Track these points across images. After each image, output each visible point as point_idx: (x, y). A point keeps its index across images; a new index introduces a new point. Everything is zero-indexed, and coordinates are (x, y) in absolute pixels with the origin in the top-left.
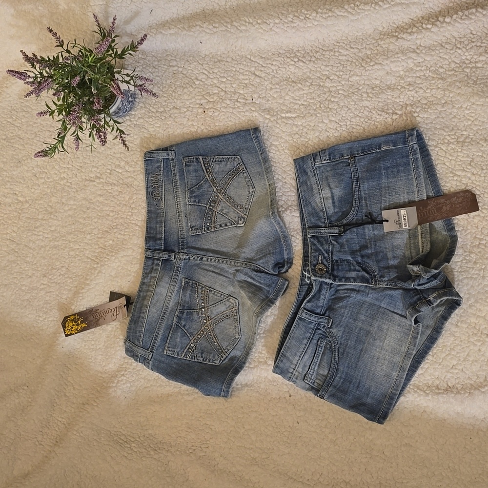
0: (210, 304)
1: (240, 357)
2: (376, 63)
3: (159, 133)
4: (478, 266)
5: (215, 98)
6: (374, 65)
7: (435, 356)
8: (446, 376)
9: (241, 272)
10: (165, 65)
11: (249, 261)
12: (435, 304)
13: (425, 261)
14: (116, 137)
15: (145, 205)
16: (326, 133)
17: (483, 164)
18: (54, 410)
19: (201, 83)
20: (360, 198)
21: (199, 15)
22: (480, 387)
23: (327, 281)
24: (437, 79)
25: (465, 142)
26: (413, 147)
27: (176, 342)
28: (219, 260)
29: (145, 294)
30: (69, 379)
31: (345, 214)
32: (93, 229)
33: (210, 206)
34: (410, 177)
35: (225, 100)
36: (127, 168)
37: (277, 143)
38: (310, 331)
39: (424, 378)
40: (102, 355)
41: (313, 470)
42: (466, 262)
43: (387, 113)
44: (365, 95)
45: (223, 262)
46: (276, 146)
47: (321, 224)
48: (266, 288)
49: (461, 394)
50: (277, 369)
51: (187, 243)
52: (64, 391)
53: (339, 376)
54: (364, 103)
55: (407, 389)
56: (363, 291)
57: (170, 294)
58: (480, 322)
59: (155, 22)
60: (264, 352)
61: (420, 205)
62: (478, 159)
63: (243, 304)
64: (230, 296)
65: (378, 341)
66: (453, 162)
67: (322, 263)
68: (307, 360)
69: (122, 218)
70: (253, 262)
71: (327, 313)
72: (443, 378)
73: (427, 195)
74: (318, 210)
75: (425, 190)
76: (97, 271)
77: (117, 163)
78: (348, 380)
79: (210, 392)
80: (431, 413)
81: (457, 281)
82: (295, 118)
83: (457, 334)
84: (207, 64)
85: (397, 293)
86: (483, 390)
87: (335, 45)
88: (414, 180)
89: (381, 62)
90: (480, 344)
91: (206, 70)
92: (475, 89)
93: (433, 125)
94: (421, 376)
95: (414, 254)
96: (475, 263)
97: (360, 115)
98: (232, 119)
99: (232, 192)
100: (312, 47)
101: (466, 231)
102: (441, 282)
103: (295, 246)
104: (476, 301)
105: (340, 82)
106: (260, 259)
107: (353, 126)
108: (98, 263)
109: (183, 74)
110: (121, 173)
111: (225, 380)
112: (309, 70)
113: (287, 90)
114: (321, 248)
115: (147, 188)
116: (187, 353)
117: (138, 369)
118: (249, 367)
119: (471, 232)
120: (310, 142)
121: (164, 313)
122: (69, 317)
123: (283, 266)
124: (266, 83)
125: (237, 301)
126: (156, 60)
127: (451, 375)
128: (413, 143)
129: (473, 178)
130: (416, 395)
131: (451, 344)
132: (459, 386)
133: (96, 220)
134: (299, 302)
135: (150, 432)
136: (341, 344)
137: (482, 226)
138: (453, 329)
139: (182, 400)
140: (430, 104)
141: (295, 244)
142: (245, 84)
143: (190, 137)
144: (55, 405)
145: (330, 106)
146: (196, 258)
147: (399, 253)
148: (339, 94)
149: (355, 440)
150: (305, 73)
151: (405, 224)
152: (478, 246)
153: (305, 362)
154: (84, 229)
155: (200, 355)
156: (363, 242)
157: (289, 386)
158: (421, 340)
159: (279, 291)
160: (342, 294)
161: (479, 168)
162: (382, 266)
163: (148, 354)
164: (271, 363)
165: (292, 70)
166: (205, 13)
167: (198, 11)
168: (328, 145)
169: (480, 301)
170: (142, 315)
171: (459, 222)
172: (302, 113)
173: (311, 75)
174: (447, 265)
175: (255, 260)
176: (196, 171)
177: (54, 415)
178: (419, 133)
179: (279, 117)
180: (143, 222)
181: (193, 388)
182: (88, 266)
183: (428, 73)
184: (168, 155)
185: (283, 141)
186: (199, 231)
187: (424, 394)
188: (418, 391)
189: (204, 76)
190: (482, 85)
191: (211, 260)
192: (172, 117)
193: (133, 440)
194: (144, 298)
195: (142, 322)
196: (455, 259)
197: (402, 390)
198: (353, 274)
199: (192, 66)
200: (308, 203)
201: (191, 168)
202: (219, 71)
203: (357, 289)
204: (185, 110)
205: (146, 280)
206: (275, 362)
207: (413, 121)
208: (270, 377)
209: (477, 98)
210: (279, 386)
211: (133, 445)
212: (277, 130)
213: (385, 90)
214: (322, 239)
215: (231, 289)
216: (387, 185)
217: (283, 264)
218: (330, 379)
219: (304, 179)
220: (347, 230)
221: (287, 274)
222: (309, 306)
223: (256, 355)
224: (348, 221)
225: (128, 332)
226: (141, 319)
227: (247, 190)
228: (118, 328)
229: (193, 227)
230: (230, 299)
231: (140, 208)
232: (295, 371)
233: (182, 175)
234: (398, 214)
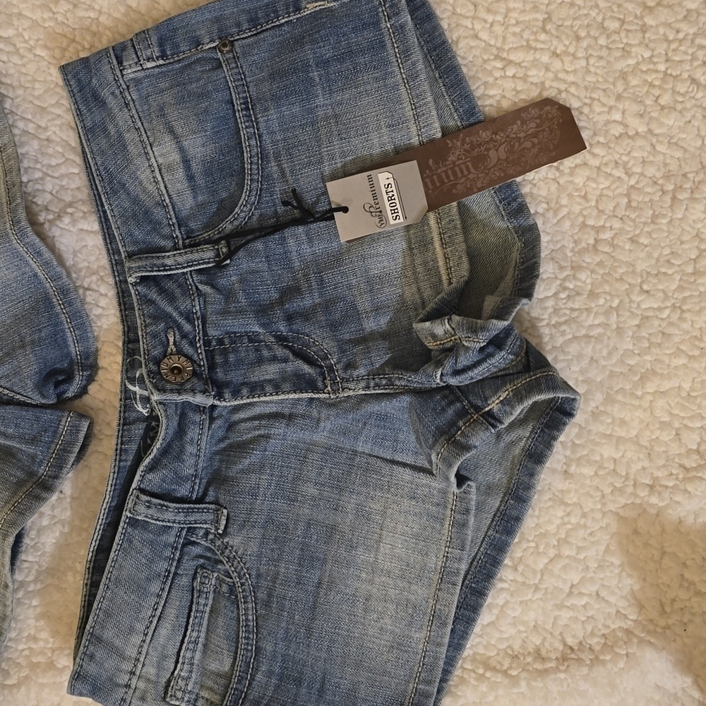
4: (601, 301)
7: (520, 568)
8: (556, 618)
12: (507, 421)
17: (578, 23)
20: (263, 156)
23: (199, 399)
31: (226, 208)
34: (390, 81)
38: (168, 553)
39: (497, 635)
42: (569, 297)
47: (163, 243)
48: (23, 447)
49: (603, 663)
50: (78, 685)
53: (264, 668)
55: (457, 672)
56: (303, 416)
58: (629, 455)
60: (43, 635)
61: (427, 155)
62: (563, 13)
65: (361, 550)
66: (498, 29)
67: (180, 352)
68: (169, 639)
71: (211, 493)
72: (549, 627)
73: (442, 128)
74: (149, 203)
75: (434, 113)
78: (291, 676)
83: (572, 498)
85: (398, 407)
88: (402, 87)
94: (490, 630)
96: (593, 295)
101: (556, 212)
102: (517, 355)
103: (99, 316)
104: (609, 400)
114: (169, 309)
119: (570, 213)
120: (103, 19)
123: (69, 378)
127: (571, 614)
129: (557, 65)
130: (484, 688)
131: (558, 527)
132: (594, 640)
136: (259, 576)
137: (597, 192)
138: (560, 484)
141: (97, 311)
147: (389, 294)
151: (394, 211)
152: (594, 249)
153: (164, 647)
156: (287, 280)
158: (479, 529)
159: (64, 450)
160: (246, 432)
162: (347, 337)
164: (66, 663)
168: (154, 20)
169: (620, 397)
171: (535, 191)
174: (526, 307)
185: (27, 24)
187: (506, 681)
188: (488, 674)
196: (540, 291)
197: (444, 680)
198: (271, 371)
203: (287, 411)
206: (75, 659)
214: (169, 285)
216: (330, 112)
217: (67, 373)
218: (239, 682)
219: (98, 118)
220: (238, 249)
221: (86, 399)
222: (155, 480)
223: (21, 647)
224: (236, 223)
232: (134, 680)
234: (372, 186)
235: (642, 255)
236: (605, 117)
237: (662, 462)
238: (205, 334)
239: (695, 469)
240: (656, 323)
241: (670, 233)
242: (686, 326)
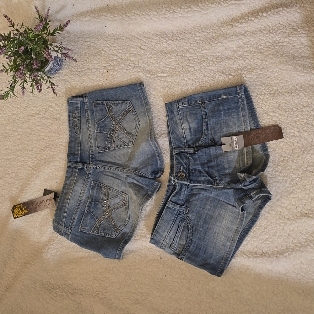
0: (109, 198)
1: (129, 232)
2: (219, 42)
3: (78, 85)
4: (283, 174)
5: (115, 63)
6: (217, 43)
7: (255, 233)
8: (261, 245)
9: (130, 177)
10: (82, 41)
11: (136, 169)
12: (255, 199)
13: (248, 170)
14: (49, 87)
15: (68, 132)
16: (186, 86)
17: (286, 108)
18: (6, 268)
19: (106, 53)
20: (208, 129)
21: (105, 8)
22: (283, 253)
23: (186, 183)
24: (257, 53)
25: (275, 94)
26: (241, 97)
27: (87, 223)
28: (116, 169)
29: (67, 191)
30: (16, 247)
31: (198, 140)
32: (34, 148)
33: (111, 133)
34: (239, 116)
35: (121, 64)
36: (56, 108)
37: (155, 93)
38: (174, 216)
39: (247, 247)
40: (38, 231)
41: (175, 307)
42: (275, 172)
43: (225, 74)
44: (211, 63)
45: (118, 170)
46: (154, 95)
47: (182, 146)
48: (146, 187)
49: (271, 257)
50: (152, 241)
51: (95, 157)
52: (13, 254)
53: (193, 245)
54: (211, 68)
55: (237, 254)
56: (209, 190)
57: (83, 191)
58: (284, 211)
59: (76, 12)
60: (144, 230)
61: (246, 134)
62: (283, 105)
63: (131, 198)
64: (123, 192)
65: (218, 222)
66: (267, 107)
67: (183, 171)
68: (172, 235)
69: (52, 141)
70: (138, 170)
71: (186, 204)
72: (259, 247)
73: (250, 128)
74: (180, 137)
75: (249, 125)
76: (35, 176)
77: (50, 104)
78: (198, 248)
79: (108, 256)
80: (252, 270)
81: (269, 184)
82: (166, 77)
83: (269, 218)
84: (110, 40)
85: (231, 191)
86: (285, 255)
87: (192, 30)
88: (242, 118)
89: (221, 41)
90: (283, 225)
91: (109, 44)
92: (281, 59)
93: (255, 82)
94: (245, 245)
95: (241, 166)
96: (281, 172)
97: (208, 75)
98: (125, 77)
99: (125, 124)
100: (178, 31)
101: (275, 151)
102: (259, 184)
103: (166, 160)
104: (281, 197)
105: (195, 54)
106: (143, 168)
107: (204, 82)
108: (36, 170)
109: (94, 47)
110: (52, 111)
111: (118, 247)
112: (176, 46)
113: (162, 58)
114: (182, 161)
115: (69, 121)
116: (94, 230)
117: (62, 240)
118: (134, 239)
119: (278, 152)
120: (176, 93)
121: (79, 204)
122: (16, 205)
123: (158, 173)
124: (148, 54)
125: (127, 196)
126: (76, 37)
127: (265, 245)
128: (242, 94)
129: (280, 117)
130: (242, 258)
131: (265, 225)
132: (269, 252)
133: (35, 142)
134: (167, 197)
135: (69, 282)
136: (194, 224)
137: (285, 148)
138: (267, 215)
139: (91, 261)
140: (253, 69)
141: (165, 159)
142: (134, 54)
143: (98, 88)
144: (6, 264)
145: (189, 70)
146: (101, 167)
147: (232, 165)
148: (195, 61)
149: (203, 287)
150: (173, 48)
151: (236, 146)
152: (283, 161)
153: (171, 236)
154: (28, 148)
155: (102, 231)
156: (209, 158)
157: (160, 252)
158: (246, 222)
159: (155, 189)
160: (195, 192)
161: (283, 111)
162: (221, 173)
163: (68, 230)
164: (149, 236)
165: (165, 45)
166: (109, 7)
167: (104, 6)
168: (188, 94)
169: (284, 197)
170: (64, 205)
171: (270, 146)
172: (171, 73)
173: (176, 49)
174: (262, 174)
175: (139, 169)
176: (101, 110)
177: (6, 271)
178: (245, 87)
179: (156, 76)
180: (66, 143)
181: (98, 253)
182: (30, 172)
183: (252, 49)
184: (84, 99)
185: (158, 91)
186: (103, 149)
187: (247, 257)
188: (244, 255)
189: (108, 49)
190: (286, 57)
191: (111, 169)
192: (86, 75)
193: (57, 287)
194: (66, 193)
195: (65, 210)
196: (267, 169)
197: (233, 255)
198: (202, 179)
199: (100, 42)
200: (173, 132)
201: (98, 108)
202: (118, 46)
203: (205, 188)
204: (95, 70)
205: (68, 182)
206: (151, 236)
207: (242, 80)
208: (148, 246)
209: (283, 66)
210: (154, 252)
211: (58, 290)
212: (155, 85)
213: (224, 59)
214: (183, 156)
215: (123, 188)
216: (225, 121)
217: (158, 172)
218: (187, 247)
219: (172, 116)
220: (199, 150)
221: (160, 178)
222: (174, 199)
223: (139, 231)
224: (199, 144)
225: (55, 216)
226: (64, 208)
227: (135, 123)
228: (49, 213)
229: (99, 147)
230: (122, 194)
231: (65, 134)
232: (164, 242)
233: (92, 113)
234: (232, 140)
235: (294, 164)
236: (290, 131)
237: (292, 214)
239: (299, 216)
240: (295, 181)
241: (301, 160)
242: (301, 183)
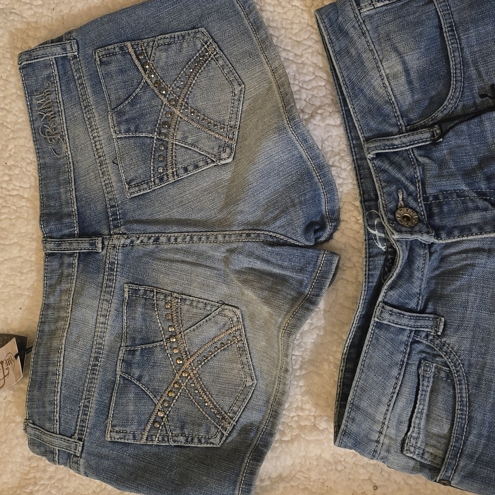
0: (185, 326)
1: (261, 423)
3: (43, 16)
9: (240, 253)
11: (254, 226)
15: (32, 157)
20: (464, 63)
23: (425, 238)
27: (127, 414)
28: (192, 238)
29: (53, 327)
31: (437, 102)
33: (160, 134)
38: (402, 348)
45: (200, 239)
47: (391, 129)
48: (294, 275)
50: (345, 439)
51: (124, 214)
53: (475, 432)
60: (308, 406)
63: (252, 317)
64: (224, 304)
67: (407, 205)
68: (404, 409)
70: (261, 228)
71: (430, 306)
74: (380, 101)
99: (199, 99)
103: (340, 185)
106: (275, 219)
111: (238, 475)
114: (399, 176)
115: (32, 122)
116: (153, 432)
117: (59, 476)
118: (281, 442)
121: (96, 359)
123: (323, 227)
125: (238, 312)
134: (371, 292)
136: (470, 365)
141: (340, 181)
146: (145, 240)
153: (400, 415)
155: (178, 431)
156: (483, 152)
157: (370, 469)
159: (322, 277)
160: (455, 263)
163: (73, 445)
170: (51, 368)
175: (265, 224)
176: (122, 71)
180: (33, 190)
184: (65, 49)
186: (145, 186)
191: (176, 239)
194: (52, 334)
195: (54, 383)
198: (475, 217)
200: (357, 91)
201: (113, 68)
203: (486, 247)
205: (52, 300)
208: (327, 456)
210: (348, 471)
214: (397, 159)
215: (222, 291)
217: (322, 224)
218: (457, 441)
219: (343, 45)
220: (447, 131)
221: (332, 242)
222: (394, 296)
223: (292, 415)
224: (445, 112)
225: (29, 407)
226: (51, 378)
227: (229, 90)
228: (10, 402)
229: (132, 180)
230: (223, 309)
231: (24, 164)
232: (382, 438)
233: (96, 84)
238: (424, 192)
